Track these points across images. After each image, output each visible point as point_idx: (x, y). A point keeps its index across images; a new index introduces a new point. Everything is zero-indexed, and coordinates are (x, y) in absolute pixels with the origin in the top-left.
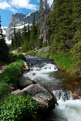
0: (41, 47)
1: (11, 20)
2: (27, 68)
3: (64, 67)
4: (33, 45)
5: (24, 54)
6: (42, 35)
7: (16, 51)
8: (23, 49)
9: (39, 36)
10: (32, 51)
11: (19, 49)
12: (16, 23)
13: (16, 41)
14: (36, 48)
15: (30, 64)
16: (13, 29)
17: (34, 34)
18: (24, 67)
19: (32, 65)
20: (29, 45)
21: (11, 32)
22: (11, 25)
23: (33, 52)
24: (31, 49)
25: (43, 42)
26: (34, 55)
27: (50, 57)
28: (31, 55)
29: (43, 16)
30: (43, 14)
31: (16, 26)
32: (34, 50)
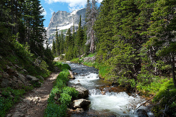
0: (88, 54)
1: (52, 19)
2: (72, 76)
3: (104, 76)
4: (79, 52)
5: (68, 62)
6: (89, 41)
7: (59, 59)
8: (66, 56)
9: (86, 42)
10: (77, 58)
11: (63, 56)
12: (58, 23)
13: (59, 46)
14: (82, 56)
15: (75, 73)
16: (54, 30)
17: (80, 39)
18: (70, 75)
19: (77, 74)
20: (74, 52)
21: (51, 34)
22: (52, 25)
23: (79, 60)
24: (77, 57)
25: (91, 48)
26: (80, 63)
27: (96, 67)
28: (76, 63)
29: (91, 20)
30: (90, 18)
31: (58, 27)
32: (80, 58)
